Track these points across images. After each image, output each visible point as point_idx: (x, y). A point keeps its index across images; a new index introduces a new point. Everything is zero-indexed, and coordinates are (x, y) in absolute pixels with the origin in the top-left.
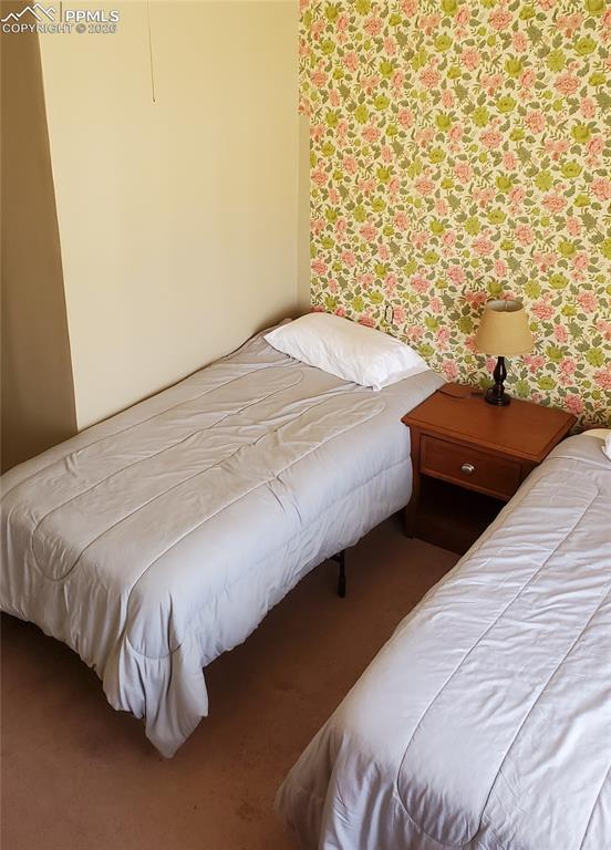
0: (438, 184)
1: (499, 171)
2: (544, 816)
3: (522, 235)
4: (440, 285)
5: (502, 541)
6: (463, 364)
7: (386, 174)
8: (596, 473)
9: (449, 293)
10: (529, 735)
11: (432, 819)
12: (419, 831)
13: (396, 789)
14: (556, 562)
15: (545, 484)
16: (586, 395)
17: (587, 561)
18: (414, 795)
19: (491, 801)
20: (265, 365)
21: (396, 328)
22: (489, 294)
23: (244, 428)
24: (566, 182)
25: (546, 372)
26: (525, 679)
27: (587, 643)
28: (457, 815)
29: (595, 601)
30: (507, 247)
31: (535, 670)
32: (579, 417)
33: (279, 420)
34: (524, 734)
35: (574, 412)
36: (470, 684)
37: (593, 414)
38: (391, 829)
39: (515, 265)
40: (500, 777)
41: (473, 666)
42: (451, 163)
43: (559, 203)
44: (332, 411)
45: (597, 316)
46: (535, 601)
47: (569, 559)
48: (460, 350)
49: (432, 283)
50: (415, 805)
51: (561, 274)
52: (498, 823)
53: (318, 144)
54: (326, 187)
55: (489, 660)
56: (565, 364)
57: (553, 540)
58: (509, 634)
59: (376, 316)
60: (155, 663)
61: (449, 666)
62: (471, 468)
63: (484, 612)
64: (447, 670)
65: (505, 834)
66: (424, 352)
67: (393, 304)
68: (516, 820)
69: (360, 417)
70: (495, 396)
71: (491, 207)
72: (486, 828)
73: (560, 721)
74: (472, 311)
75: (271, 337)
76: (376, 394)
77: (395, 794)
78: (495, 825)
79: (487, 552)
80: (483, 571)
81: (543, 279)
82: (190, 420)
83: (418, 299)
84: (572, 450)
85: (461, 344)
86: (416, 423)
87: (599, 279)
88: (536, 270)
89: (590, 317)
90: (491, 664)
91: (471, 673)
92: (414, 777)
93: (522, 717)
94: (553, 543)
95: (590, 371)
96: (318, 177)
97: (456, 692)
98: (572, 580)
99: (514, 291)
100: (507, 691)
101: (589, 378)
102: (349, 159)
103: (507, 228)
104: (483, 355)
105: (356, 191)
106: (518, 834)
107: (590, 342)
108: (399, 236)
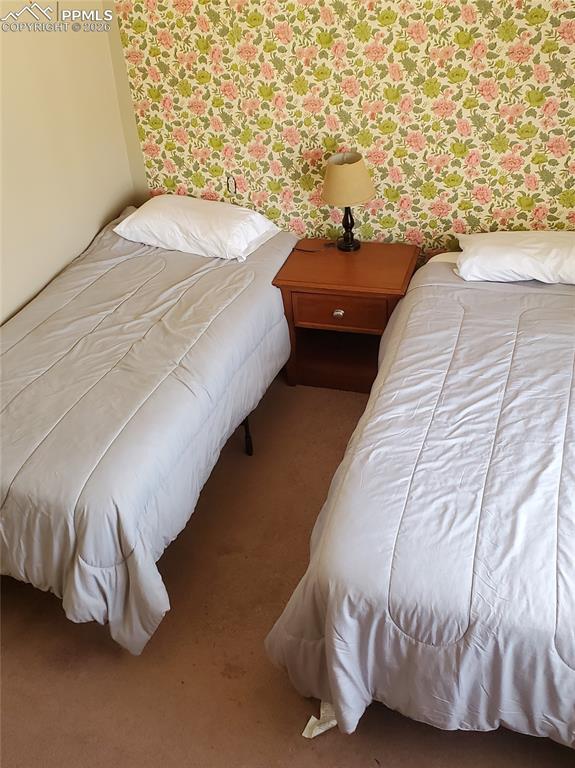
0: (260, 47)
1: (319, 28)
2: (520, 598)
3: (349, 87)
4: (278, 148)
5: (402, 373)
6: (309, 219)
7: (206, 44)
8: (457, 293)
9: (287, 155)
10: (486, 535)
11: (426, 630)
12: (414, 642)
13: (388, 615)
14: (452, 381)
15: (419, 314)
16: (424, 226)
17: (477, 373)
18: (406, 615)
19: (475, 600)
20: (124, 258)
21: (240, 197)
22: (325, 149)
23: (128, 325)
24: (384, 30)
25: (385, 213)
26: (466, 489)
27: (502, 444)
28: (448, 620)
29: (496, 406)
30: (335, 101)
31: (470, 479)
32: (421, 246)
33: (160, 309)
34: (482, 536)
35: (416, 243)
36: (423, 508)
37: (432, 241)
38: (388, 649)
39: (345, 117)
40: (476, 577)
41: (420, 490)
42: (271, 25)
43: (379, 52)
44: (208, 290)
45: (426, 153)
46: (448, 419)
47: (463, 375)
48: (305, 207)
49: (269, 148)
50: (408, 623)
51: (390, 119)
52: (485, 616)
53: (127, 22)
54: (144, 65)
55: (431, 481)
56: (402, 202)
57: (444, 361)
58: (438, 454)
59: (219, 188)
60: (112, 570)
61: (399, 496)
62: (341, 313)
63: (411, 440)
64: (400, 500)
65: (493, 622)
66: (271, 215)
67: (234, 174)
68: (499, 609)
69: (236, 290)
70: (347, 244)
71: (316, 65)
72: (475, 623)
73: (507, 516)
74: (311, 168)
75: (121, 228)
76: (242, 264)
77: (388, 619)
78: (482, 618)
79: (393, 386)
80: (397, 403)
81: (373, 127)
82: (69, 328)
83: (258, 165)
84: (430, 278)
85: (305, 201)
86: (285, 283)
87: (424, 118)
88: (366, 120)
89: (420, 155)
90: (435, 484)
91: (420, 497)
92: (404, 600)
93: (475, 523)
94: (444, 364)
95: (426, 204)
96: (134, 57)
97: (415, 517)
98: (473, 392)
99: (349, 143)
100: (456, 503)
101: (425, 210)
102: (163, 34)
103: (334, 83)
104: (327, 207)
105: (177, 65)
106: (504, 620)
107: (422, 178)
108: (229, 106)
